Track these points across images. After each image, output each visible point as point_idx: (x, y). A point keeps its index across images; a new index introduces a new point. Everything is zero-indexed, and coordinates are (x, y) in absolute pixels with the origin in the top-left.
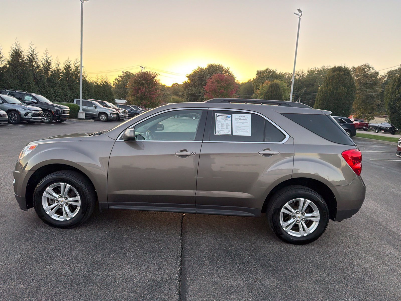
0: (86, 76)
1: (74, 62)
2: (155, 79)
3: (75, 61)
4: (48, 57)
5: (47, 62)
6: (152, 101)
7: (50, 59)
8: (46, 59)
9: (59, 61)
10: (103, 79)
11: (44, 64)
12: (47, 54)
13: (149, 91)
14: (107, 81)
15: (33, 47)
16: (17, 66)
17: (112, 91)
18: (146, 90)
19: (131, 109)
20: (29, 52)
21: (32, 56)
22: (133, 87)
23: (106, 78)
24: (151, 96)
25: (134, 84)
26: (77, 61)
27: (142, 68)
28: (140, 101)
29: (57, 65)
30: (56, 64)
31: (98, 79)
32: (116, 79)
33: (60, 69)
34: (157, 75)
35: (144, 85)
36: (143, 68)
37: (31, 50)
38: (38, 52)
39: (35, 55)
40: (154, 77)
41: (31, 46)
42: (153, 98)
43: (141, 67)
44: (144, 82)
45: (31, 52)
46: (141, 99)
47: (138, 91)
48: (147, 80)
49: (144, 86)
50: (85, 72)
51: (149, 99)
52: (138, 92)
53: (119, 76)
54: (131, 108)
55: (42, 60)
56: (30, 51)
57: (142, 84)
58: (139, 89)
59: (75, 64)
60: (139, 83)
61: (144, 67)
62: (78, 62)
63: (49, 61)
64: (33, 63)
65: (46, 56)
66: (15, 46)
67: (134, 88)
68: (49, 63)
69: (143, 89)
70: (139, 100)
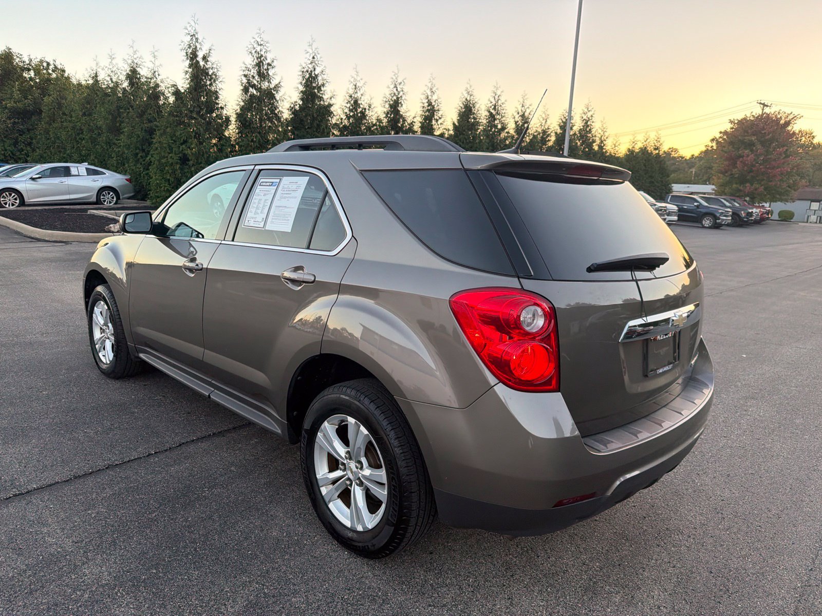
0: (605, 138)
1: (581, 112)
2: (789, 128)
3: (584, 109)
4: (526, 107)
5: (523, 116)
6: (770, 184)
7: (528, 111)
8: (522, 111)
9: (548, 113)
10: (648, 141)
11: (518, 122)
12: (524, 102)
13: (765, 161)
14: (659, 144)
15: (499, 93)
16: (464, 131)
17: (667, 166)
18: (758, 158)
19: (696, 204)
20: (491, 102)
21: (495, 109)
22: (726, 152)
23: (656, 139)
24: (770, 173)
25: (729, 146)
26: (588, 109)
27: (764, 105)
28: (738, 186)
29: (544, 122)
30: (541, 119)
31: (636, 142)
32: (713, 140)
33: (548, 129)
34: (795, 118)
35: (754, 146)
36: (767, 106)
37: (495, 98)
38: (506, 101)
39: (501, 106)
40: (788, 123)
41: (496, 91)
42: (775, 176)
43: (760, 103)
44: (753, 139)
45: (494, 103)
46: (742, 180)
47: (736, 162)
48: (765, 133)
49: (754, 148)
50: (605, 130)
51: (764, 180)
52: (734, 165)
53: (721, 133)
54: (697, 201)
55: (515, 114)
56: (493, 100)
57: (751, 145)
58: (741, 156)
59: (583, 115)
60: (742, 142)
61: (769, 105)
62: (589, 111)
63: (526, 114)
64: (496, 122)
65: (523, 106)
66: (466, 95)
67: (726, 155)
68: (525, 120)
69: (748, 156)
70: (736, 184)
